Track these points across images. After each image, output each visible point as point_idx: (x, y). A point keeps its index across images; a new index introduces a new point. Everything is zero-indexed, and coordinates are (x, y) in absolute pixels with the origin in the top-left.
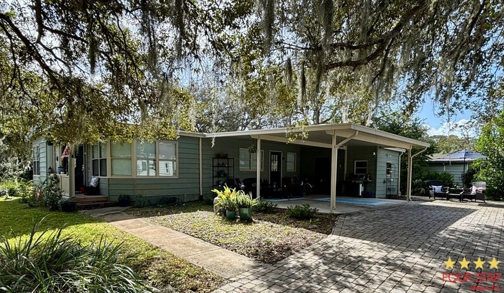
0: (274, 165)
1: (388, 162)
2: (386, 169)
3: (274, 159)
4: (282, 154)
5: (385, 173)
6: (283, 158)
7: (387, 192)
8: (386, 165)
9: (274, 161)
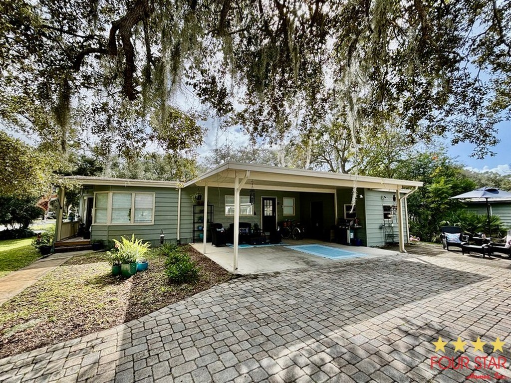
0: (268, 210)
1: (384, 205)
2: (383, 214)
3: (268, 204)
4: (277, 199)
5: (382, 217)
6: (278, 203)
7: (386, 240)
8: (382, 209)
9: (268, 206)
